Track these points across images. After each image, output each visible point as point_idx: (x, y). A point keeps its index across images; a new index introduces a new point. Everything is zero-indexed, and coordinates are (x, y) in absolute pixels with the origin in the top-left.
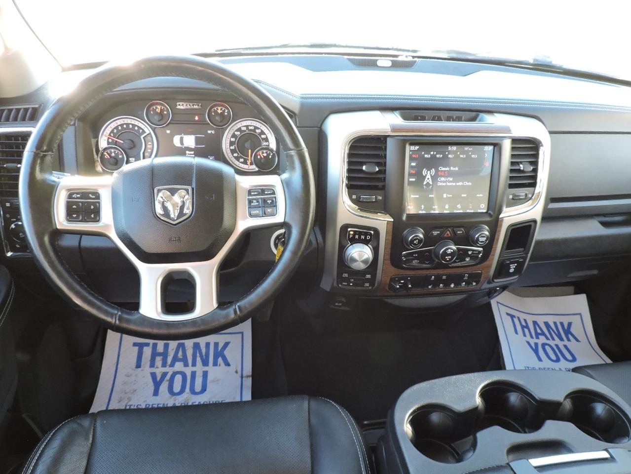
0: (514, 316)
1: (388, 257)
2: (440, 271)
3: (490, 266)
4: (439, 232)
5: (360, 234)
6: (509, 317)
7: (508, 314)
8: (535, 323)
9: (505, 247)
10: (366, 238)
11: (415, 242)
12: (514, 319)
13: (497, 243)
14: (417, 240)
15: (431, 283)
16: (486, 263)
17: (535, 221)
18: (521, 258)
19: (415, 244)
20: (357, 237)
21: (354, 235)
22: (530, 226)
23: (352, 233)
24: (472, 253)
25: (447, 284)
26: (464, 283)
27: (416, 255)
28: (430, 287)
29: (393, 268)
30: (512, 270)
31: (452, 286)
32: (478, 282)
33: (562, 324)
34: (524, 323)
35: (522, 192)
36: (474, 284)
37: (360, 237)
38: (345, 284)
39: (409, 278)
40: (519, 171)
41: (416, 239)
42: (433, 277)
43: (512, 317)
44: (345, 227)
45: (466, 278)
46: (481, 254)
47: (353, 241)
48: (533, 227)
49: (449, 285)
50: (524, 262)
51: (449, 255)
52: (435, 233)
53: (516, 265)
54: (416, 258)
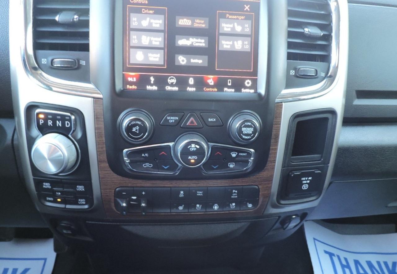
0: (333, 255)
1: (104, 157)
2: (192, 184)
3: (270, 180)
4: (177, 118)
5: (54, 118)
6: (327, 256)
7: (326, 252)
8: (357, 262)
9: (290, 151)
10: (63, 124)
11: (134, 130)
12: (333, 257)
13: (277, 142)
14: (138, 127)
15: (180, 202)
16: (264, 174)
17: (333, 112)
18: (318, 168)
19: (134, 133)
20: (50, 123)
21: (46, 120)
22: (326, 119)
23: (41, 116)
24: (237, 156)
25: (207, 204)
26: (234, 204)
27: (147, 155)
28: (181, 208)
29: (115, 175)
30: (305, 187)
31: (216, 207)
32: (255, 203)
33: (386, 264)
34: (344, 263)
35: (309, 67)
36: (250, 206)
37: (54, 123)
38: (50, 199)
39: (144, 193)
40: (302, 35)
41: (135, 125)
42: (182, 192)
43: (331, 255)
44: (30, 108)
45: (234, 196)
46: (252, 158)
47: (44, 129)
48: (330, 122)
49: (212, 206)
50: (323, 175)
51: (193, 153)
52: (172, 119)
53: (310, 178)
54: (146, 160)
